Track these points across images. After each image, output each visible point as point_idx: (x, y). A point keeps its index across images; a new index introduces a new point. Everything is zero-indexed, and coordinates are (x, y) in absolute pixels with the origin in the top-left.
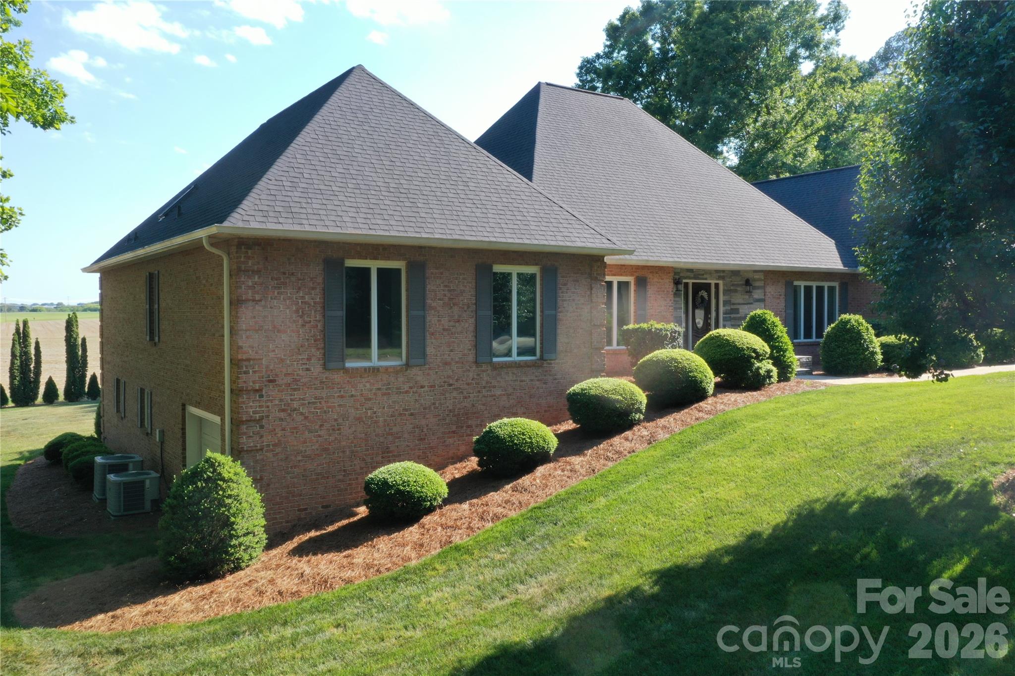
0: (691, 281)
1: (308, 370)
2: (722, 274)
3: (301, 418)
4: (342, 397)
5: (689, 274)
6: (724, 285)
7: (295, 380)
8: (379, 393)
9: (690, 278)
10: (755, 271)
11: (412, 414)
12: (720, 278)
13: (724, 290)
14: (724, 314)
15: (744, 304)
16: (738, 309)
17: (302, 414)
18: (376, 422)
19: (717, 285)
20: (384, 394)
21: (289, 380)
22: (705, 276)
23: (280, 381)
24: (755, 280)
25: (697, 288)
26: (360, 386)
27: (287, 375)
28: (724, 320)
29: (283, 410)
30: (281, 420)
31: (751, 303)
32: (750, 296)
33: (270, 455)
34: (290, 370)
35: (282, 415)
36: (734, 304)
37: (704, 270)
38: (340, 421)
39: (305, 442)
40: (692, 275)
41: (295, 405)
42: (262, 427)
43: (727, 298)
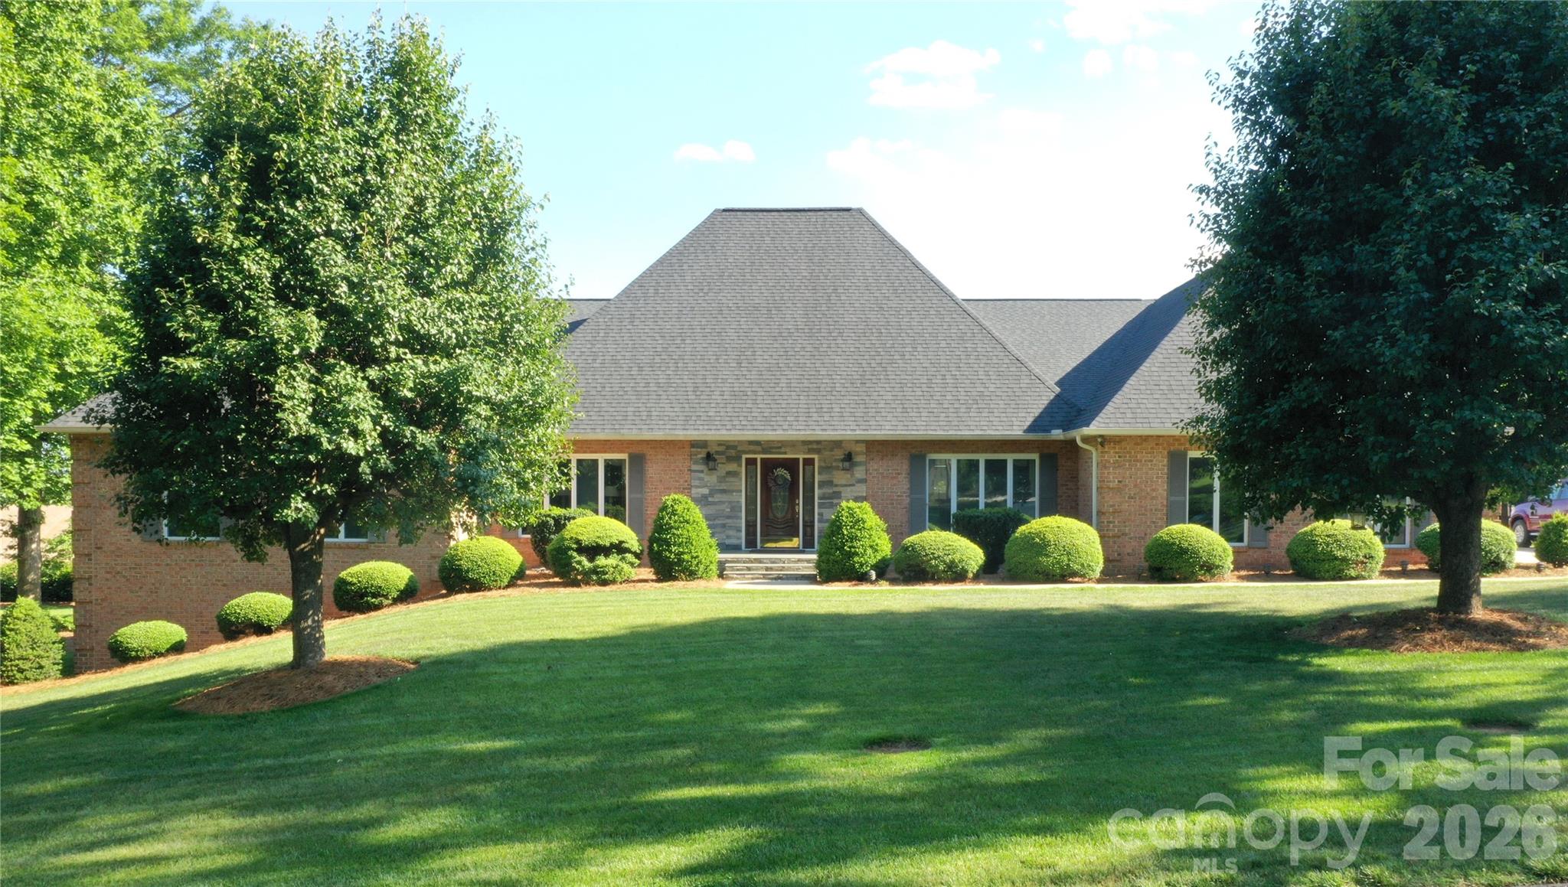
0: (759, 457)
1: (129, 540)
2: (815, 446)
3: (124, 580)
4: (158, 565)
5: (752, 447)
6: (820, 460)
7: (118, 549)
8: (193, 563)
9: (759, 453)
10: (858, 442)
11: (225, 585)
12: (810, 451)
13: (819, 467)
14: (820, 498)
15: (846, 486)
16: (840, 493)
17: (124, 577)
18: (190, 589)
19: (809, 462)
20: (196, 566)
21: (113, 548)
22: (783, 450)
23: (105, 549)
24: (858, 454)
25: (769, 466)
26: (175, 557)
27: (111, 544)
28: (819, 507)
29: (108, 573)
30: (107, 580)
31: (853, 485)
32: (852, 475)
33: (99, 607)
34: (114, 540)
35: (108, 576)
36: (836, 486)
37: (779, 442)
38: (157, 585)
39: (127, 600)
40: (759, 448)
41: (119, 568)
42: (90, 584)
43: (825, 477)
